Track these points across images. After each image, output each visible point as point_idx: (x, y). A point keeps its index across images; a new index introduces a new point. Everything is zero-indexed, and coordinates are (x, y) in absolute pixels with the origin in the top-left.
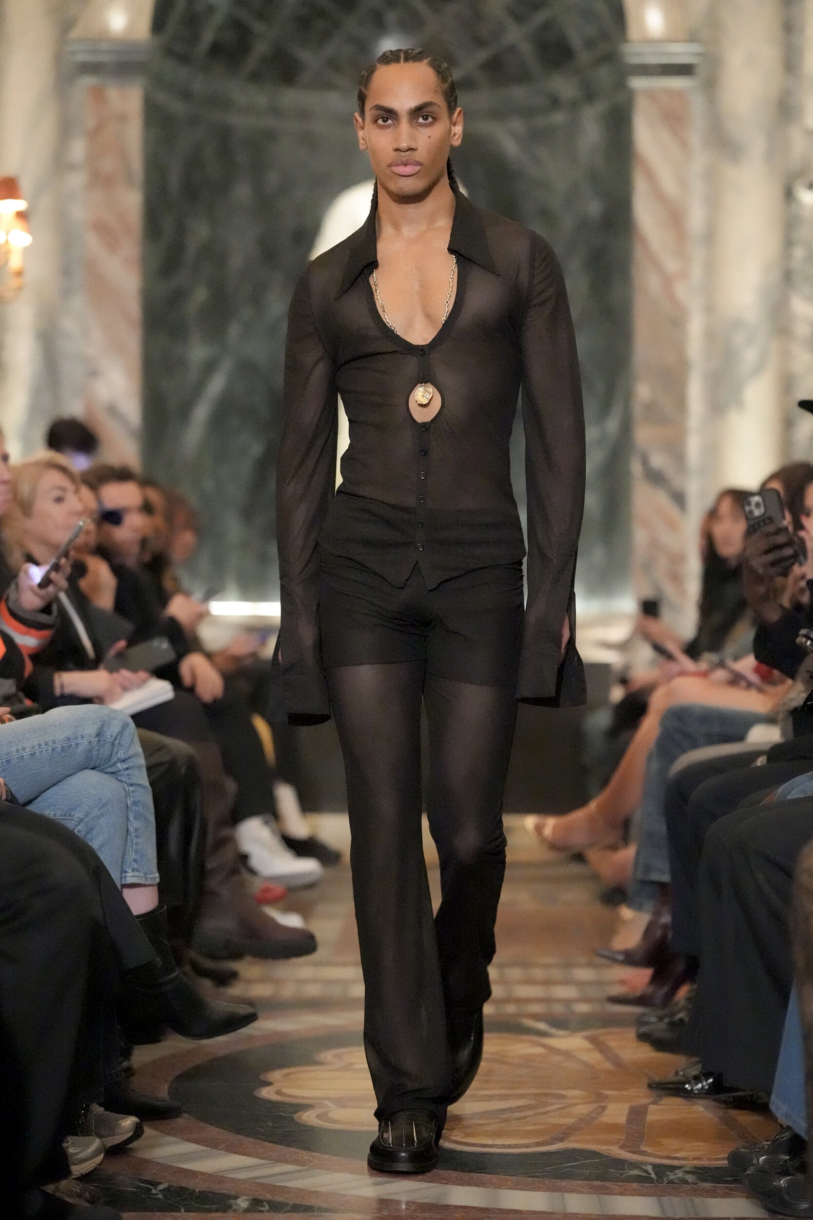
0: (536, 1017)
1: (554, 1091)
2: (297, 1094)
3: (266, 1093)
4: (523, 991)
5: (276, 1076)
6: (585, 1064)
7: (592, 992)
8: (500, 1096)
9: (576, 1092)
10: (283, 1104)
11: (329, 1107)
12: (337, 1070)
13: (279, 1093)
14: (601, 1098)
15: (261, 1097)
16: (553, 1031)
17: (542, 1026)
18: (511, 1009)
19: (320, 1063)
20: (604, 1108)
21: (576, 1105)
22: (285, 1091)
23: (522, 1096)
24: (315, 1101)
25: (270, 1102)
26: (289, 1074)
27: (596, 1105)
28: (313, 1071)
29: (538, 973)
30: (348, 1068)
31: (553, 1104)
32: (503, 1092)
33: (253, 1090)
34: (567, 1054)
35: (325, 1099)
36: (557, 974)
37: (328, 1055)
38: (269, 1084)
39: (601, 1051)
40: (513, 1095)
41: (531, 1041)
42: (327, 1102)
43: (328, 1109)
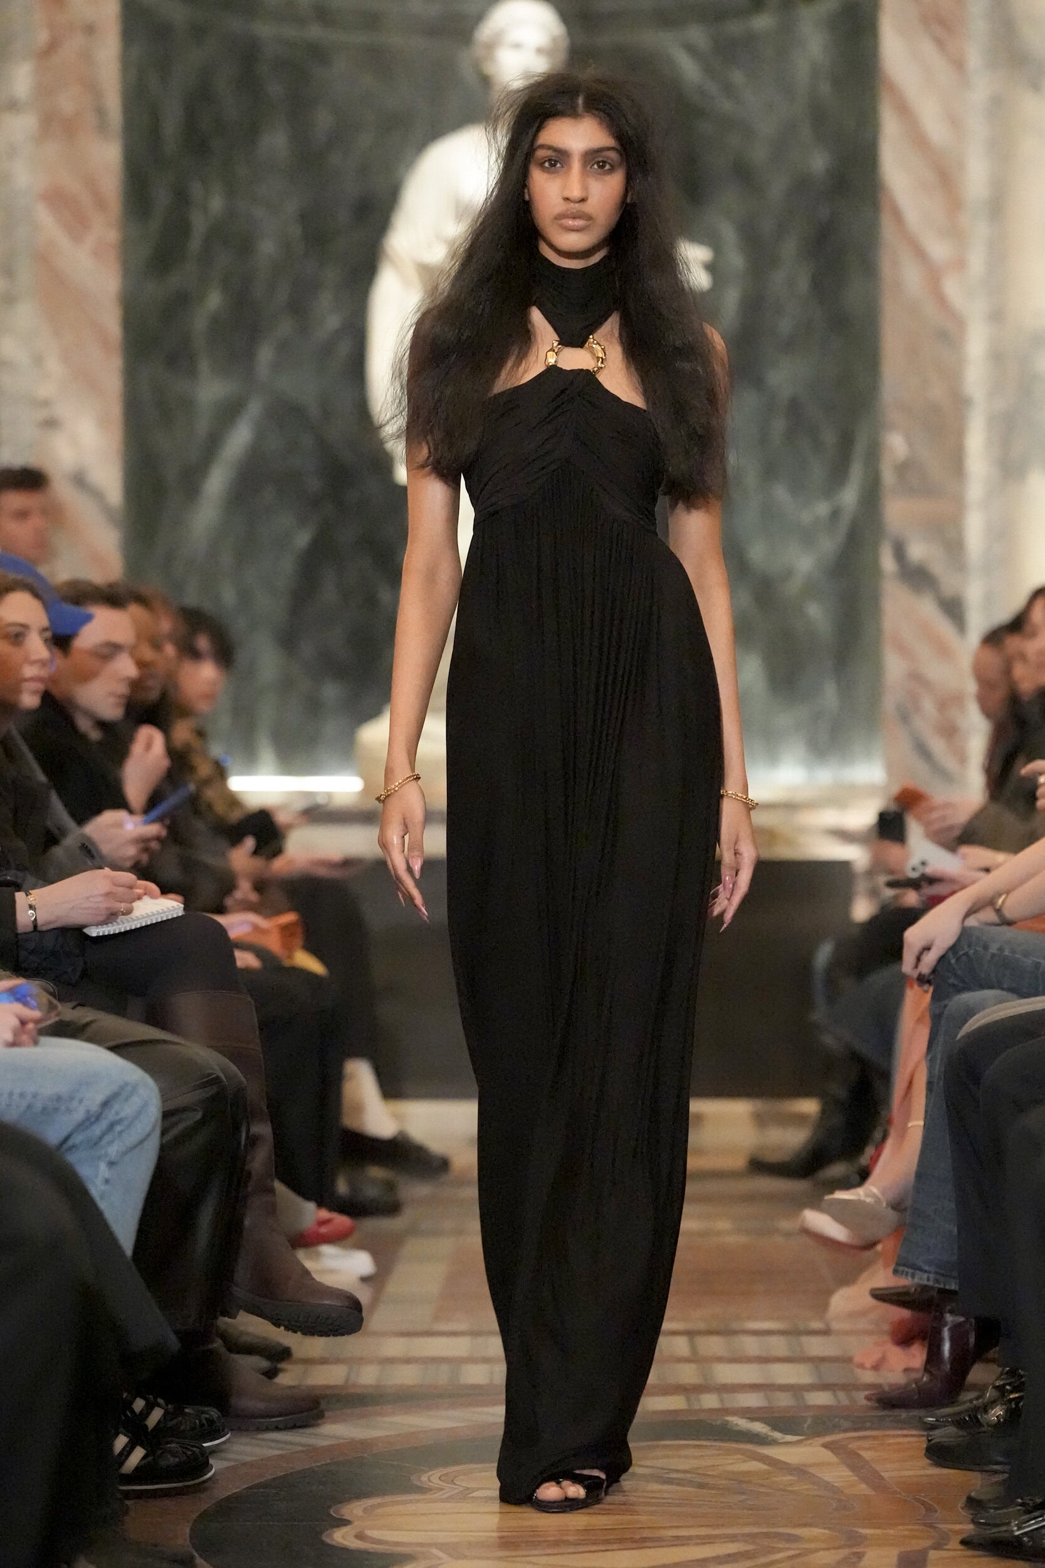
0: (750, 1414)
1: (781, 1530)
2: (390, 1539)
3: (341, 1537)
4: (726, 1374)
5: (354, 1510)
6: (828, 1486)
7: (833, 1374)
8: (698, 1537)
9: (816, 1531)
10: (366, 1553)
11: (440, 1559)
12: (449, 1499)
13: (360, 1536)
14: (854, 1540)
15: (333, 1543)
16: (777, 1435)
17: (758, 1427)
18: (710, 1401)
19: (422, 1490)
20: (860, 1556)
21: (817, 1550)
22: (368, 1533)
23: (733, 1538)
24: (419, 1549)
25: (345, 1550)
26: (374, 1507)
27: (845, 1552)
28: (411, 1501)
29: (750, 1345)
30: (464, 1496)
31: (780, 1550)
32: (703, 1531)
33: (321, 1533)
34: (800, 1471)
35: (430, 1545)
36: (779, 1345)
37: (432, 1477)
38: (346, 1523)
39: (853, 1468)
40: (716, 1537)
41: (743, 1452)
42: (435, 1551)
43: (439, 1562)
